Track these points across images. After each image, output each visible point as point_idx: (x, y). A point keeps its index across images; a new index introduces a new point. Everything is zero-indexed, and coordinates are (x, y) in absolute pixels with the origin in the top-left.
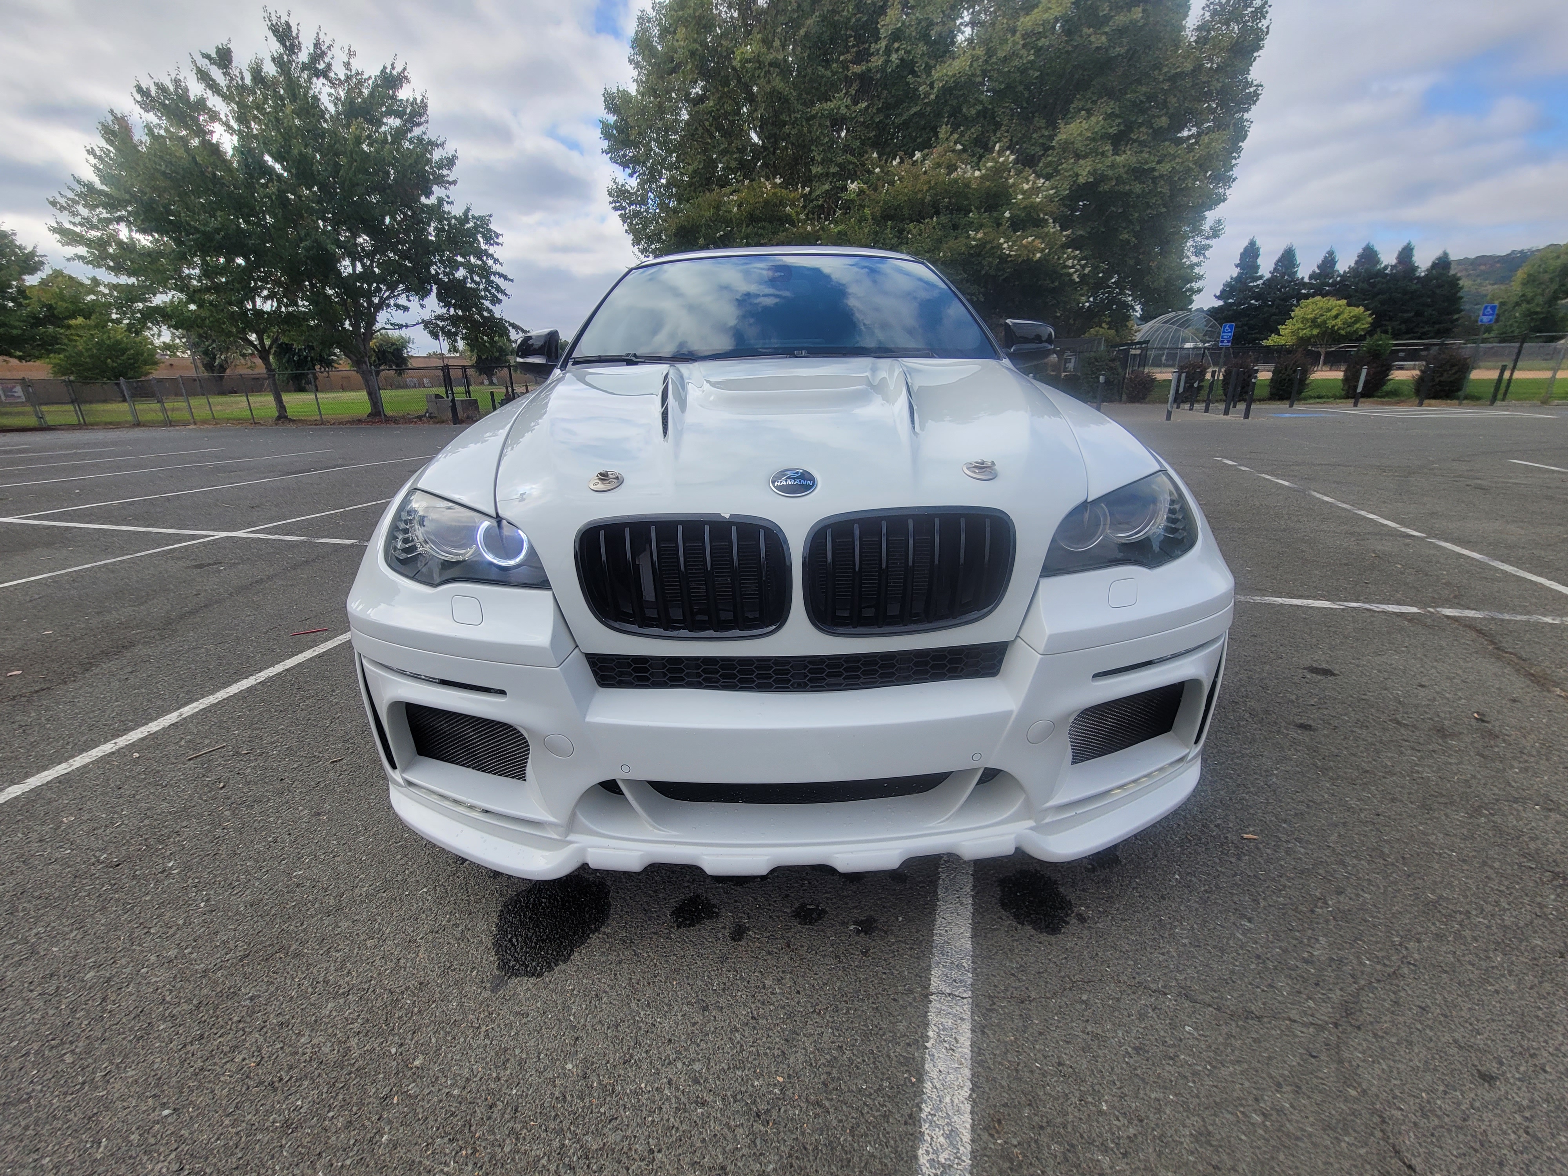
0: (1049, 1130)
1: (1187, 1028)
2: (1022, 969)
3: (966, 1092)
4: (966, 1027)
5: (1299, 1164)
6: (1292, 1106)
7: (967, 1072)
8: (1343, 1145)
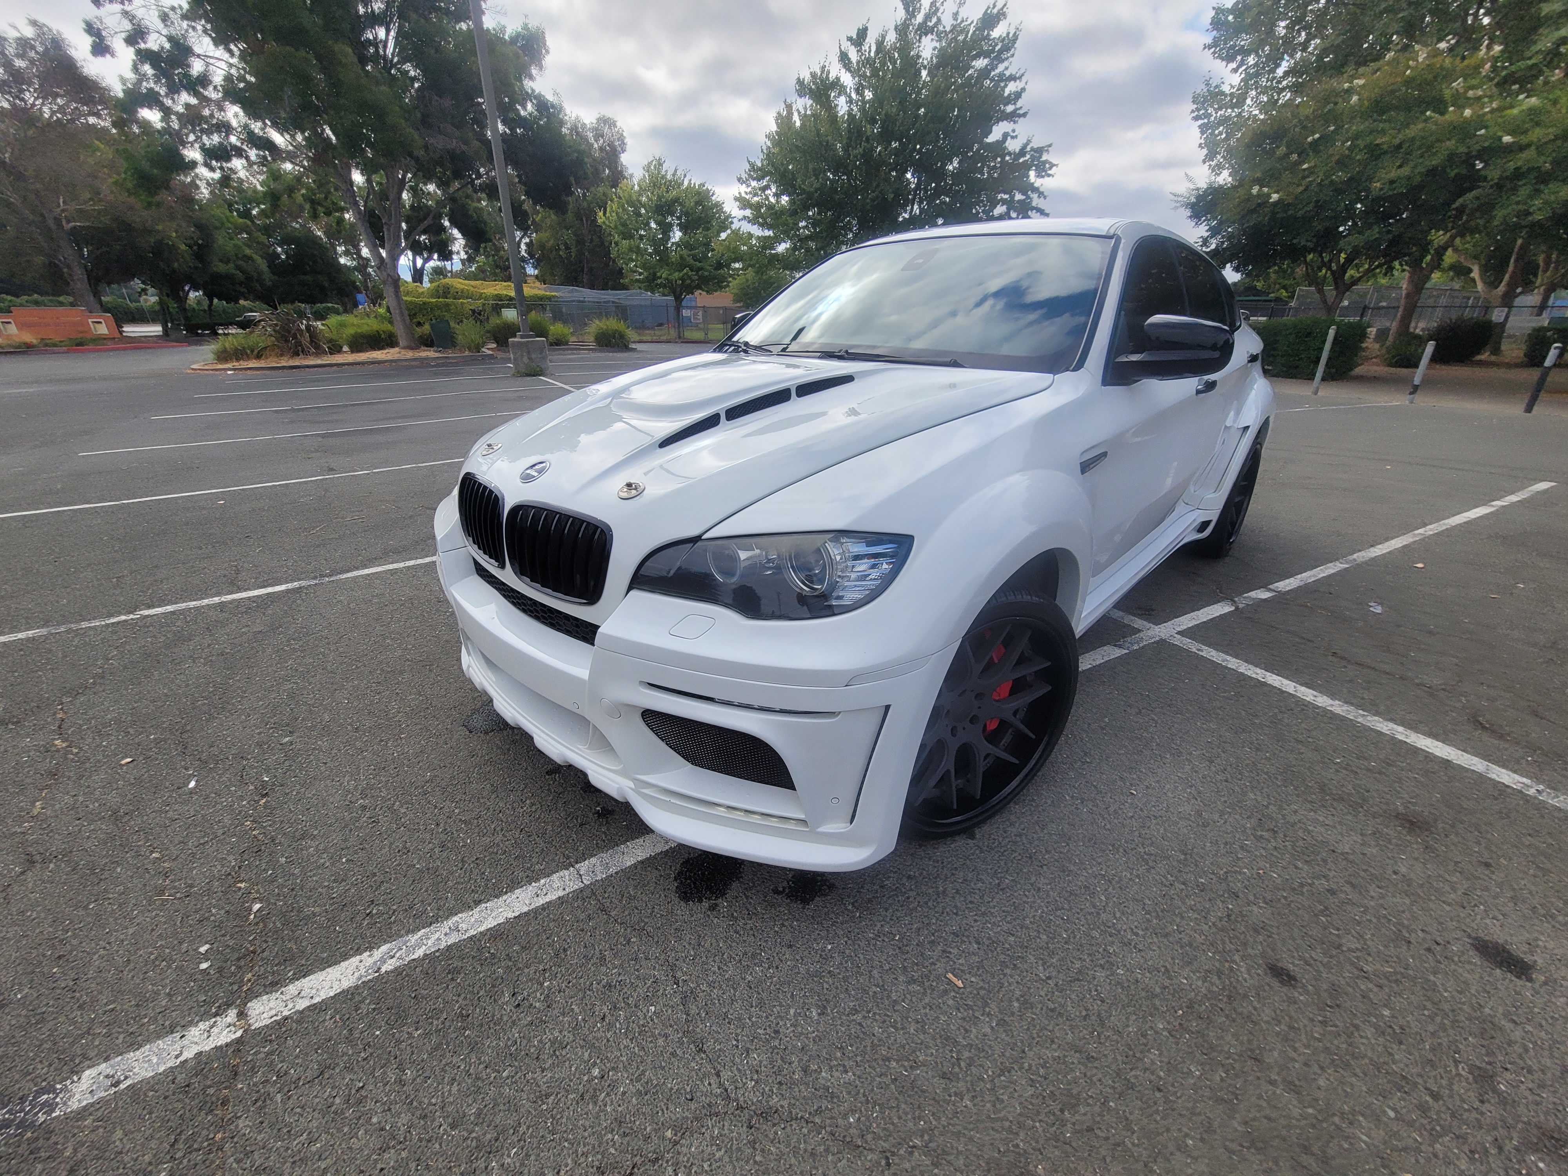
0: (510, 963)
1: (653, 1008)
2: (631, 898)
3: (511, 915)
4: (561, 893)
5: (571, 1108)
6: (624, 1093)
7: (525, 909)
8: (610, 1136)
